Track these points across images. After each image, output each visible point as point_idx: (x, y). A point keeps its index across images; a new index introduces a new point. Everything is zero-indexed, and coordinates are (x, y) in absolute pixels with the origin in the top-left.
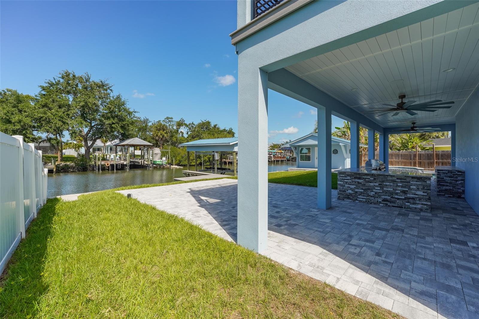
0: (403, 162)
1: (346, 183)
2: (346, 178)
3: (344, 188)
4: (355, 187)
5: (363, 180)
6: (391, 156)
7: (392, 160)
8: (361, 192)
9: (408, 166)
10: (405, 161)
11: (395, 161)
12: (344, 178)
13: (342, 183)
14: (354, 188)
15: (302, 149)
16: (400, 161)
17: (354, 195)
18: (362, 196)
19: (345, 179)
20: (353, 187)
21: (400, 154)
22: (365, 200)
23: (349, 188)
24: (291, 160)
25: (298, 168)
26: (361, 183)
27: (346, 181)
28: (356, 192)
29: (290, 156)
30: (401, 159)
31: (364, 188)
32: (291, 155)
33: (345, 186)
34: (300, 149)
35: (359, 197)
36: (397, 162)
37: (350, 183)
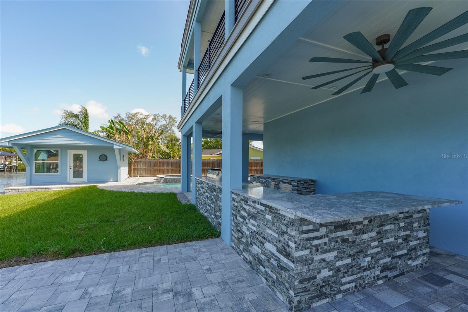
0: (172, 169)
1: (317, 250)
2: (316, 234)
3: (311, 267)
4: (336, 257)
5: (351, 229)
6: (162, 164)
7: (163, 168)
8: (347, 265)
9: (177, 174)
10: (175, 168)
11: (166, 169)
12: (311, 235)
13: (307, 252)
14: (333, 258)
15: (39, 152)
16: (170, 169)
17: (333, 279)
18: (348, 276)
19: (314, 238)
20: (330, 256)
21: (170, 162)
22: (353, 285)
23: (324, 264)
24: (7, 171)
25: (31, 185)
26: (348, 239)
27: (315, 242)
28: (338, 270)
29: (5, 165)
30: (171, 167)
31: (352, 253)
32: (7, 163)
33: (312, 260)
34: (35, 151)
35: (344, 280)
36: (167, 170)
37: (325, 247)
